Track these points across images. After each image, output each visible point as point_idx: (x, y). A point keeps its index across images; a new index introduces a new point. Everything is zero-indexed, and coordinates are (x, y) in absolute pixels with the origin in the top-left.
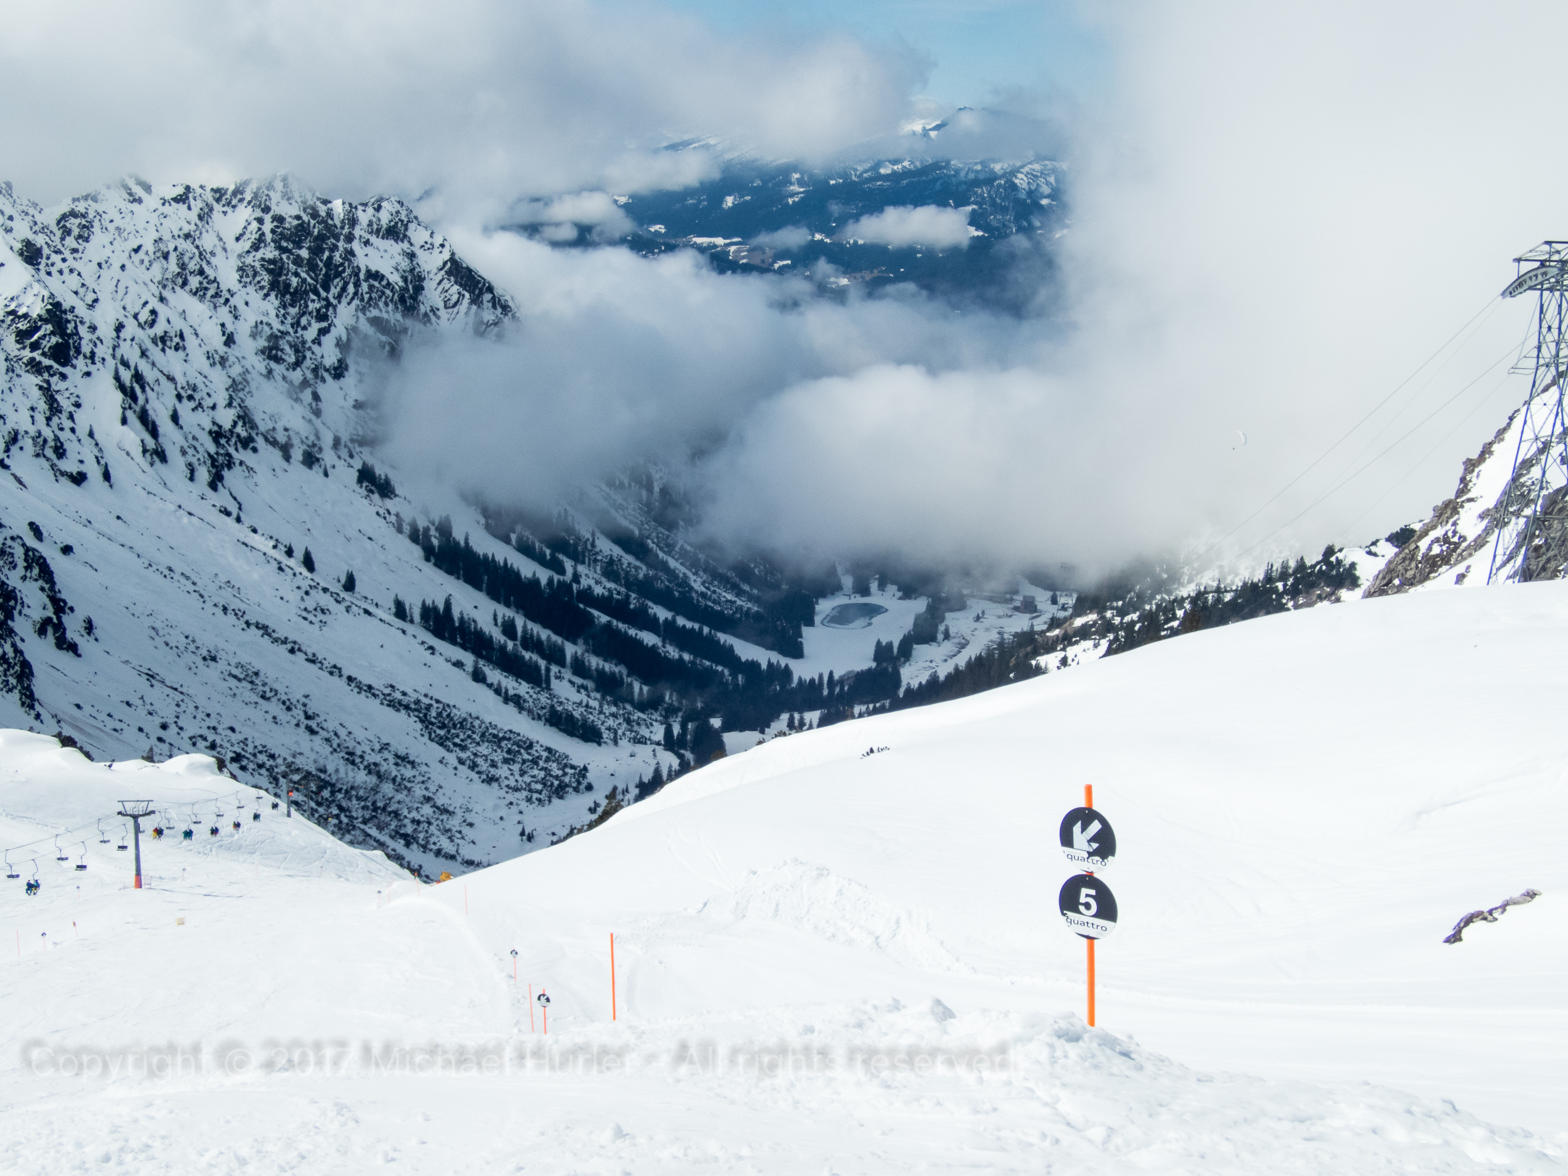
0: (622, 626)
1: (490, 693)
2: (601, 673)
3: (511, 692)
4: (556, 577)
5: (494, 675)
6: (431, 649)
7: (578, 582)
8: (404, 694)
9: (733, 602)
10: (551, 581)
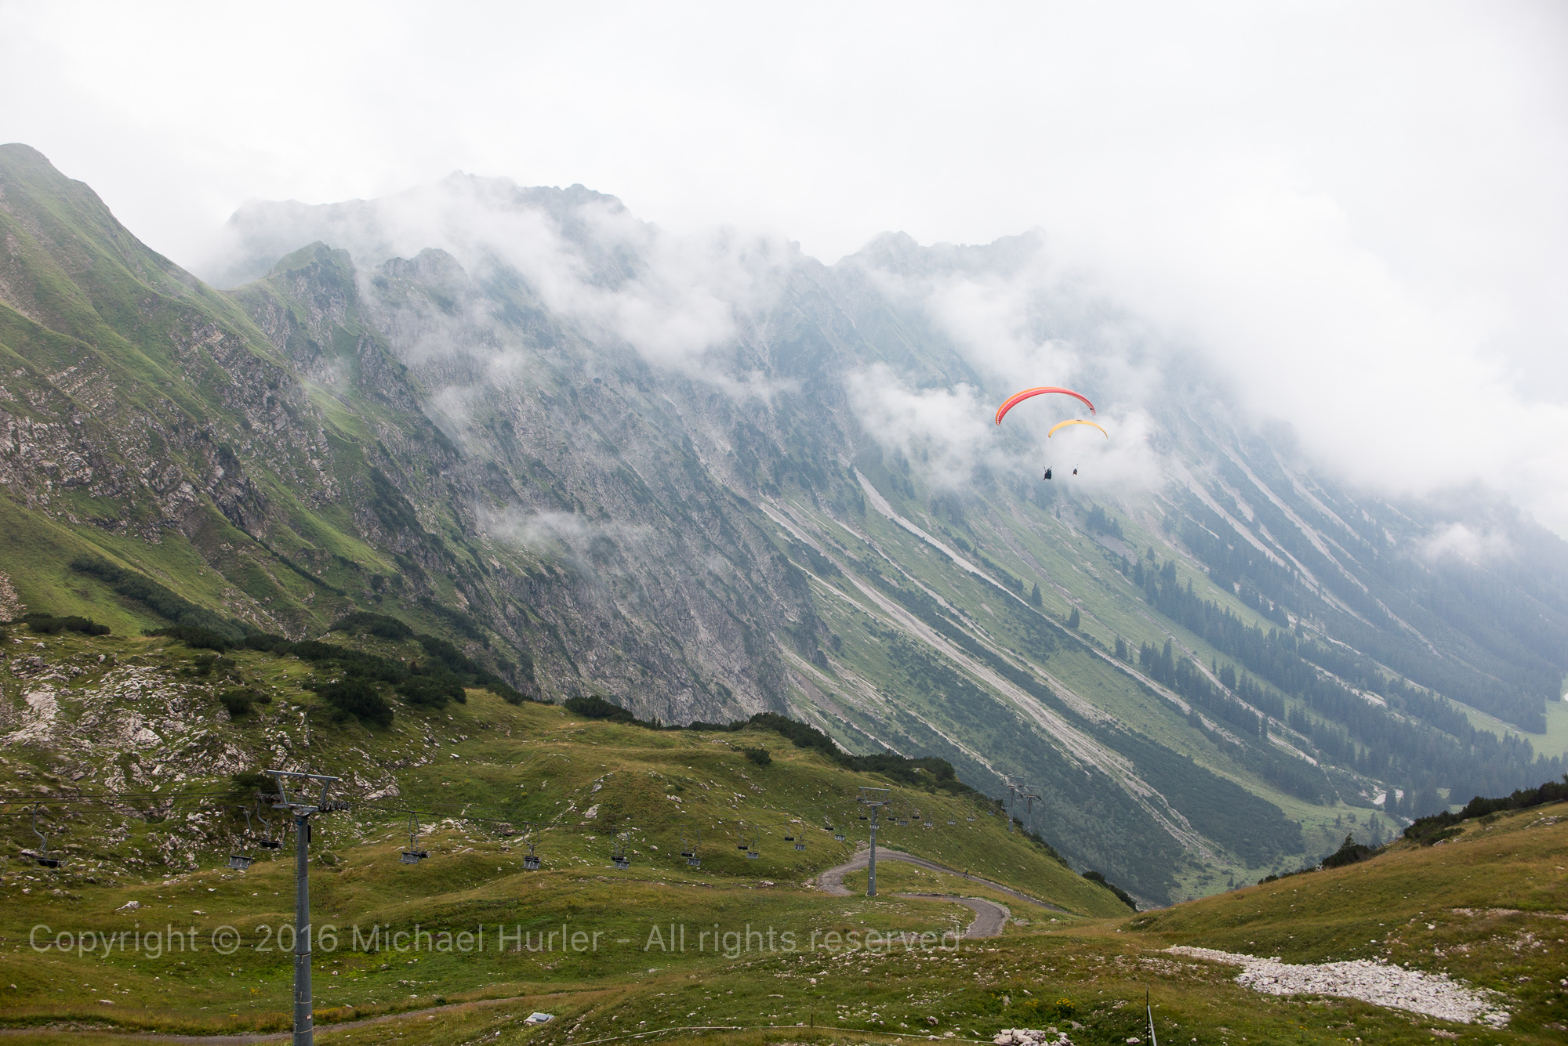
0: (1344, 685)
2: (1321, 730)
3: (1227, 742)
4: (1278, 630)
7: (1301, 636)
10: (1272, 633)
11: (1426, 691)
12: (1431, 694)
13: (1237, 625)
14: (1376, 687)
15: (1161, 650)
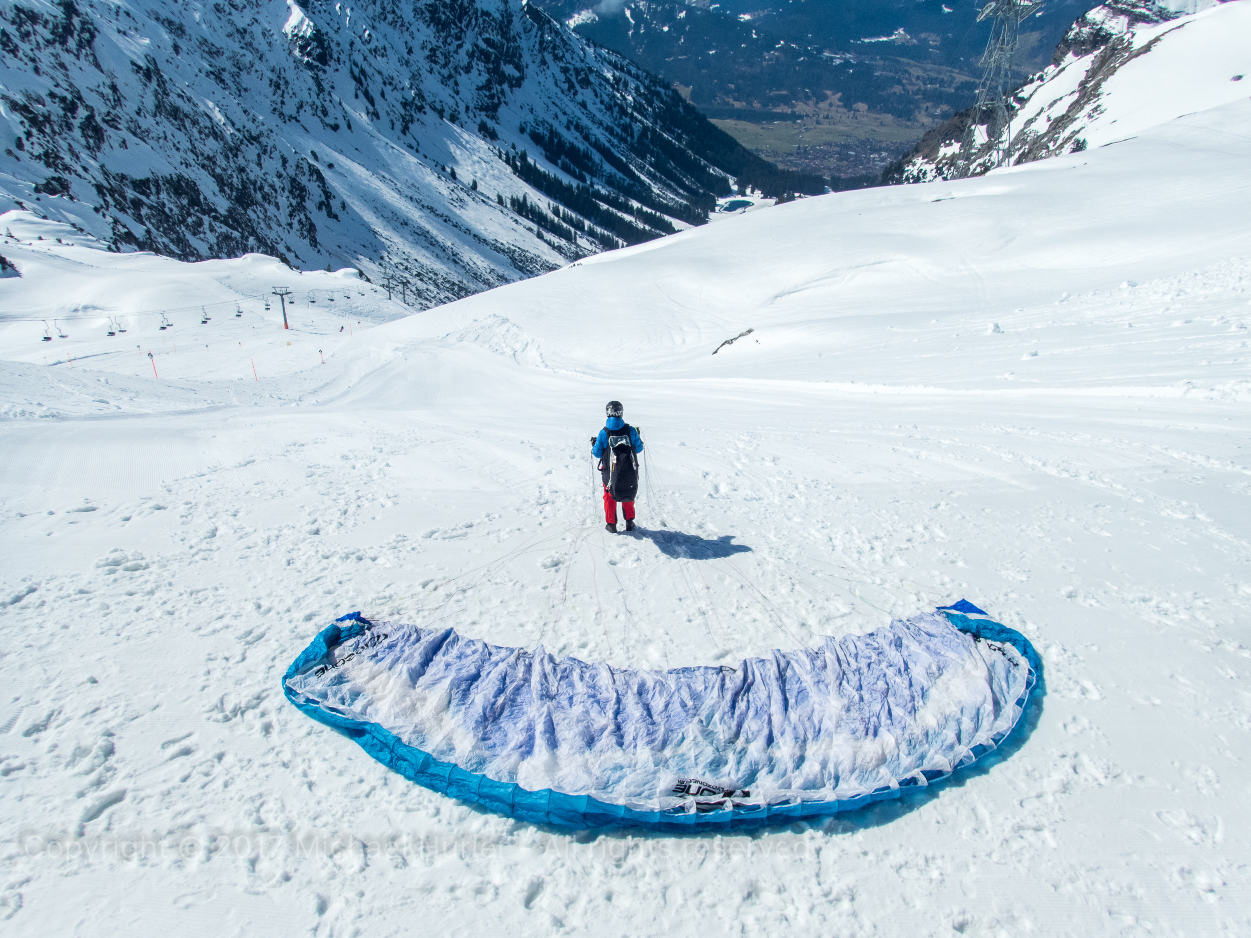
0: (614, 211)
1: (546, 245)
2: (603, 235)
3: (556, 244)
4: (581, 184)
5: (548, 236)
6: (516, 221)
7: (593, 187)
8: (502, 244)
9: (673, 199)
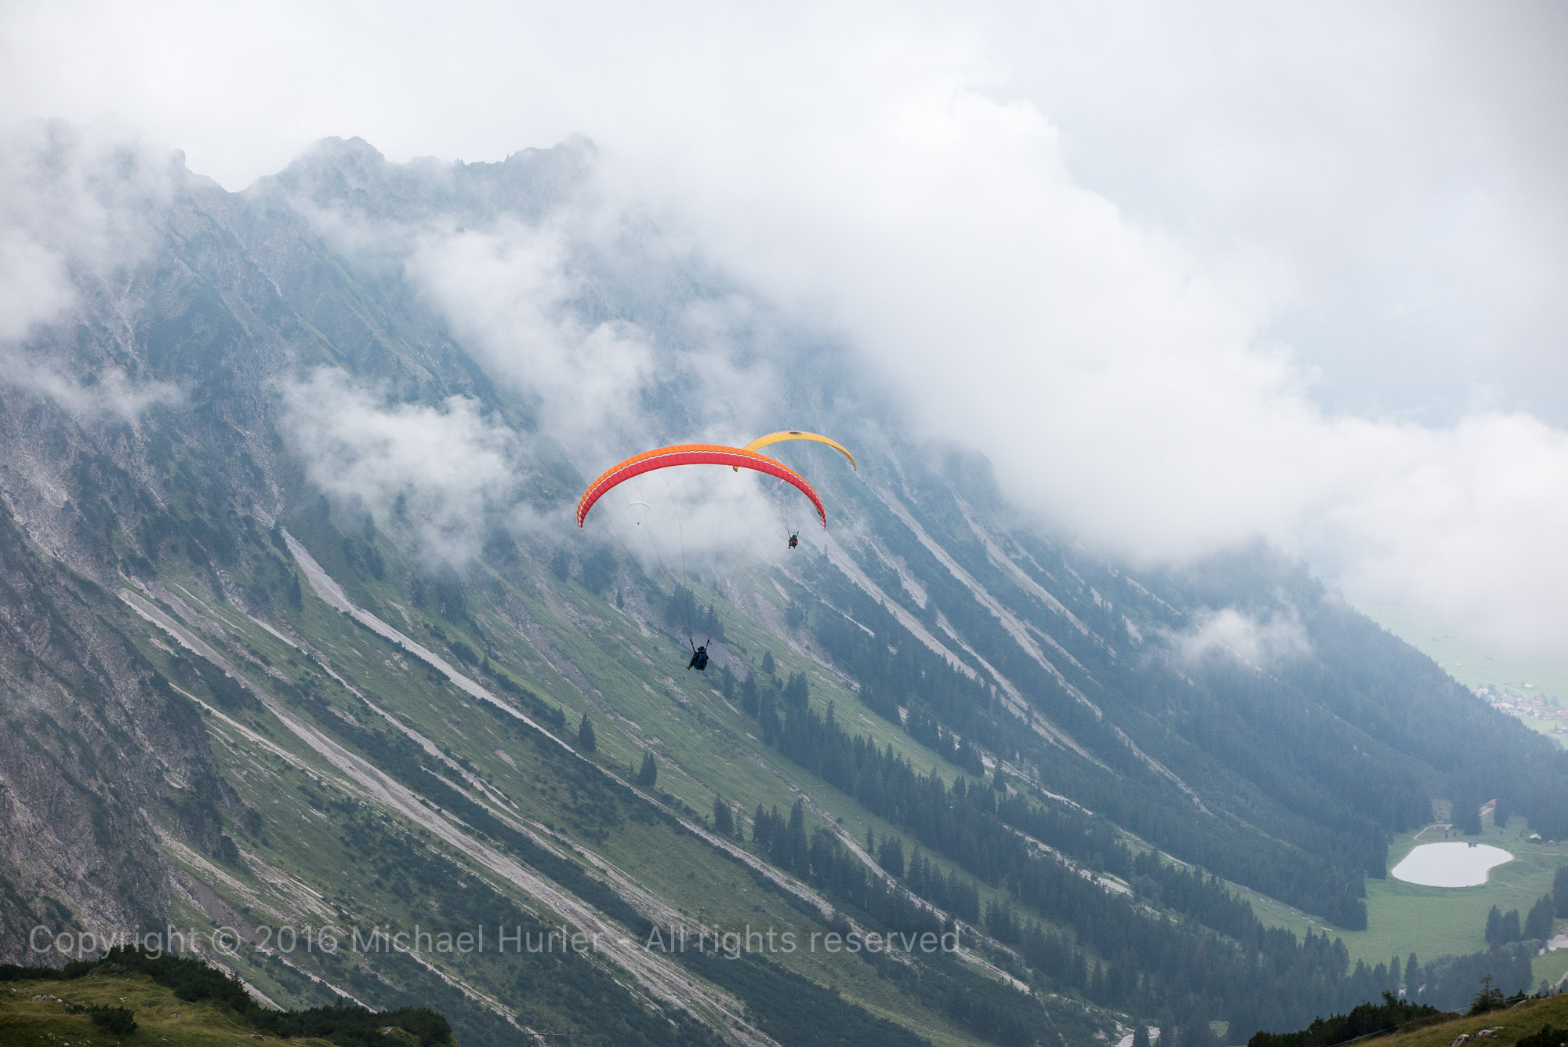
0: (1069, 864)
2: (1035, 937)
4: (968, 781)
7: (1003, 789)
10: (959, 786)
11: (1191, 869)
12: (1198, 874)
13: (906, 773)
14: (1116, 865)
15: (786, 815)
